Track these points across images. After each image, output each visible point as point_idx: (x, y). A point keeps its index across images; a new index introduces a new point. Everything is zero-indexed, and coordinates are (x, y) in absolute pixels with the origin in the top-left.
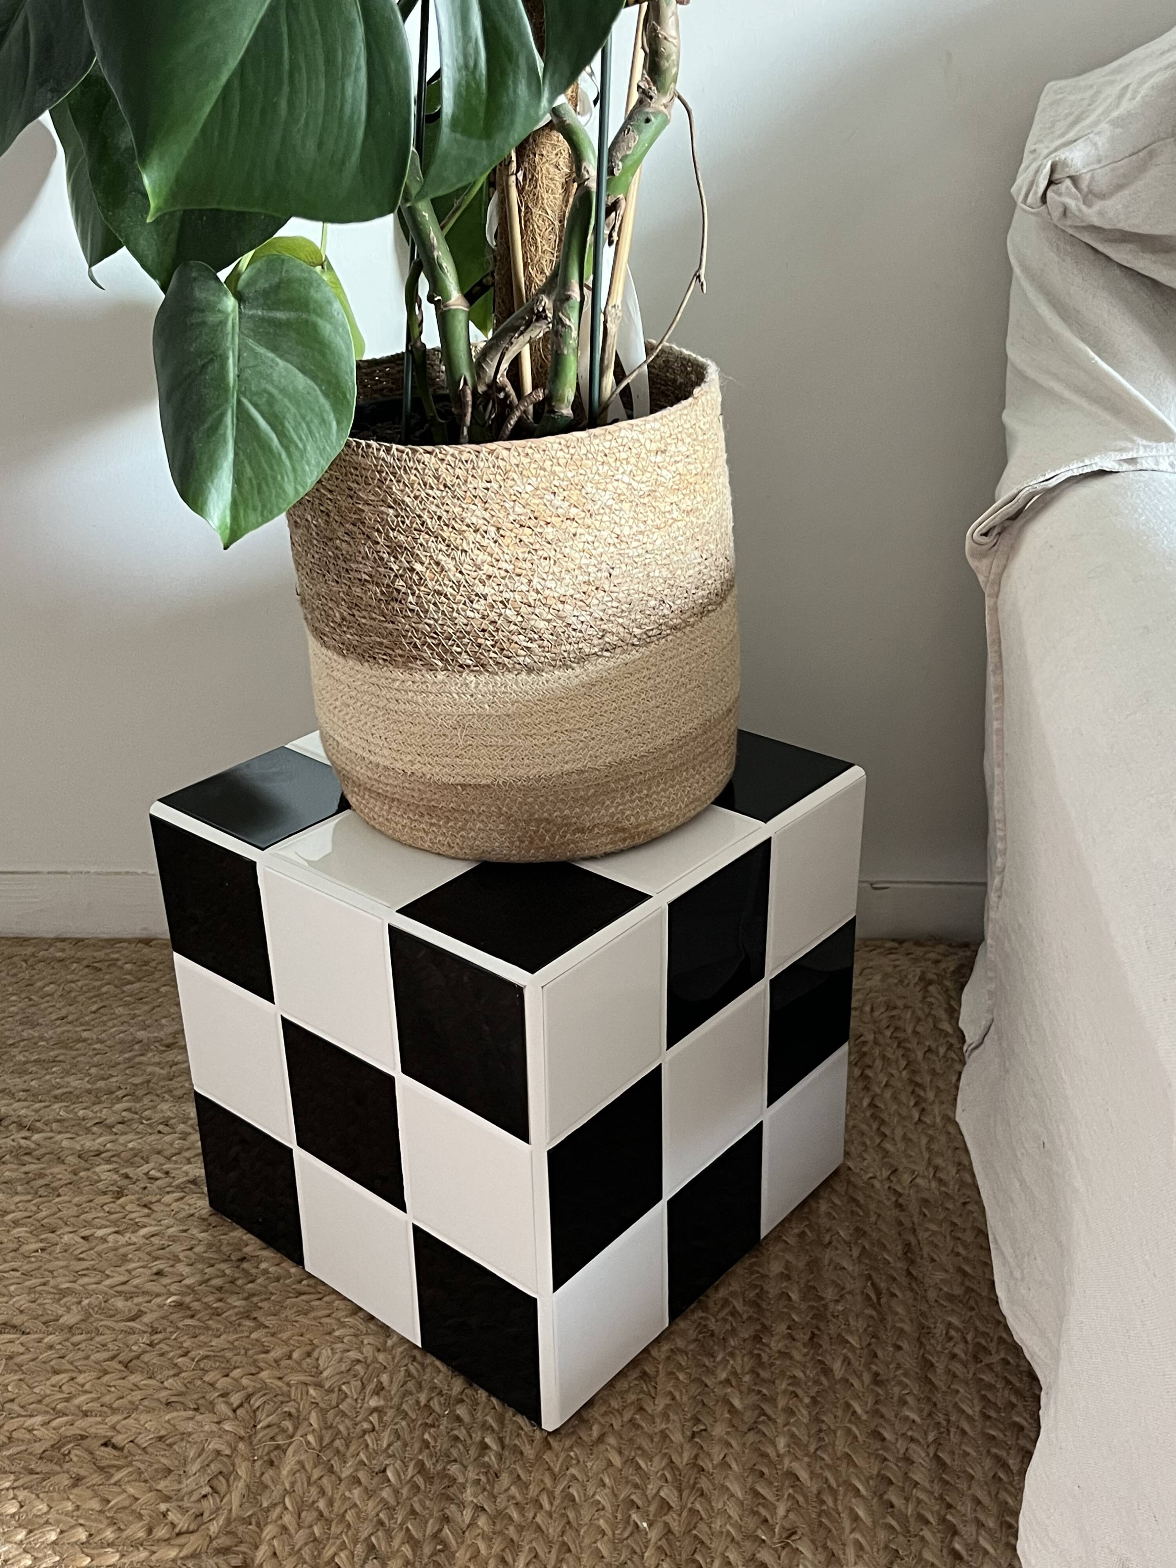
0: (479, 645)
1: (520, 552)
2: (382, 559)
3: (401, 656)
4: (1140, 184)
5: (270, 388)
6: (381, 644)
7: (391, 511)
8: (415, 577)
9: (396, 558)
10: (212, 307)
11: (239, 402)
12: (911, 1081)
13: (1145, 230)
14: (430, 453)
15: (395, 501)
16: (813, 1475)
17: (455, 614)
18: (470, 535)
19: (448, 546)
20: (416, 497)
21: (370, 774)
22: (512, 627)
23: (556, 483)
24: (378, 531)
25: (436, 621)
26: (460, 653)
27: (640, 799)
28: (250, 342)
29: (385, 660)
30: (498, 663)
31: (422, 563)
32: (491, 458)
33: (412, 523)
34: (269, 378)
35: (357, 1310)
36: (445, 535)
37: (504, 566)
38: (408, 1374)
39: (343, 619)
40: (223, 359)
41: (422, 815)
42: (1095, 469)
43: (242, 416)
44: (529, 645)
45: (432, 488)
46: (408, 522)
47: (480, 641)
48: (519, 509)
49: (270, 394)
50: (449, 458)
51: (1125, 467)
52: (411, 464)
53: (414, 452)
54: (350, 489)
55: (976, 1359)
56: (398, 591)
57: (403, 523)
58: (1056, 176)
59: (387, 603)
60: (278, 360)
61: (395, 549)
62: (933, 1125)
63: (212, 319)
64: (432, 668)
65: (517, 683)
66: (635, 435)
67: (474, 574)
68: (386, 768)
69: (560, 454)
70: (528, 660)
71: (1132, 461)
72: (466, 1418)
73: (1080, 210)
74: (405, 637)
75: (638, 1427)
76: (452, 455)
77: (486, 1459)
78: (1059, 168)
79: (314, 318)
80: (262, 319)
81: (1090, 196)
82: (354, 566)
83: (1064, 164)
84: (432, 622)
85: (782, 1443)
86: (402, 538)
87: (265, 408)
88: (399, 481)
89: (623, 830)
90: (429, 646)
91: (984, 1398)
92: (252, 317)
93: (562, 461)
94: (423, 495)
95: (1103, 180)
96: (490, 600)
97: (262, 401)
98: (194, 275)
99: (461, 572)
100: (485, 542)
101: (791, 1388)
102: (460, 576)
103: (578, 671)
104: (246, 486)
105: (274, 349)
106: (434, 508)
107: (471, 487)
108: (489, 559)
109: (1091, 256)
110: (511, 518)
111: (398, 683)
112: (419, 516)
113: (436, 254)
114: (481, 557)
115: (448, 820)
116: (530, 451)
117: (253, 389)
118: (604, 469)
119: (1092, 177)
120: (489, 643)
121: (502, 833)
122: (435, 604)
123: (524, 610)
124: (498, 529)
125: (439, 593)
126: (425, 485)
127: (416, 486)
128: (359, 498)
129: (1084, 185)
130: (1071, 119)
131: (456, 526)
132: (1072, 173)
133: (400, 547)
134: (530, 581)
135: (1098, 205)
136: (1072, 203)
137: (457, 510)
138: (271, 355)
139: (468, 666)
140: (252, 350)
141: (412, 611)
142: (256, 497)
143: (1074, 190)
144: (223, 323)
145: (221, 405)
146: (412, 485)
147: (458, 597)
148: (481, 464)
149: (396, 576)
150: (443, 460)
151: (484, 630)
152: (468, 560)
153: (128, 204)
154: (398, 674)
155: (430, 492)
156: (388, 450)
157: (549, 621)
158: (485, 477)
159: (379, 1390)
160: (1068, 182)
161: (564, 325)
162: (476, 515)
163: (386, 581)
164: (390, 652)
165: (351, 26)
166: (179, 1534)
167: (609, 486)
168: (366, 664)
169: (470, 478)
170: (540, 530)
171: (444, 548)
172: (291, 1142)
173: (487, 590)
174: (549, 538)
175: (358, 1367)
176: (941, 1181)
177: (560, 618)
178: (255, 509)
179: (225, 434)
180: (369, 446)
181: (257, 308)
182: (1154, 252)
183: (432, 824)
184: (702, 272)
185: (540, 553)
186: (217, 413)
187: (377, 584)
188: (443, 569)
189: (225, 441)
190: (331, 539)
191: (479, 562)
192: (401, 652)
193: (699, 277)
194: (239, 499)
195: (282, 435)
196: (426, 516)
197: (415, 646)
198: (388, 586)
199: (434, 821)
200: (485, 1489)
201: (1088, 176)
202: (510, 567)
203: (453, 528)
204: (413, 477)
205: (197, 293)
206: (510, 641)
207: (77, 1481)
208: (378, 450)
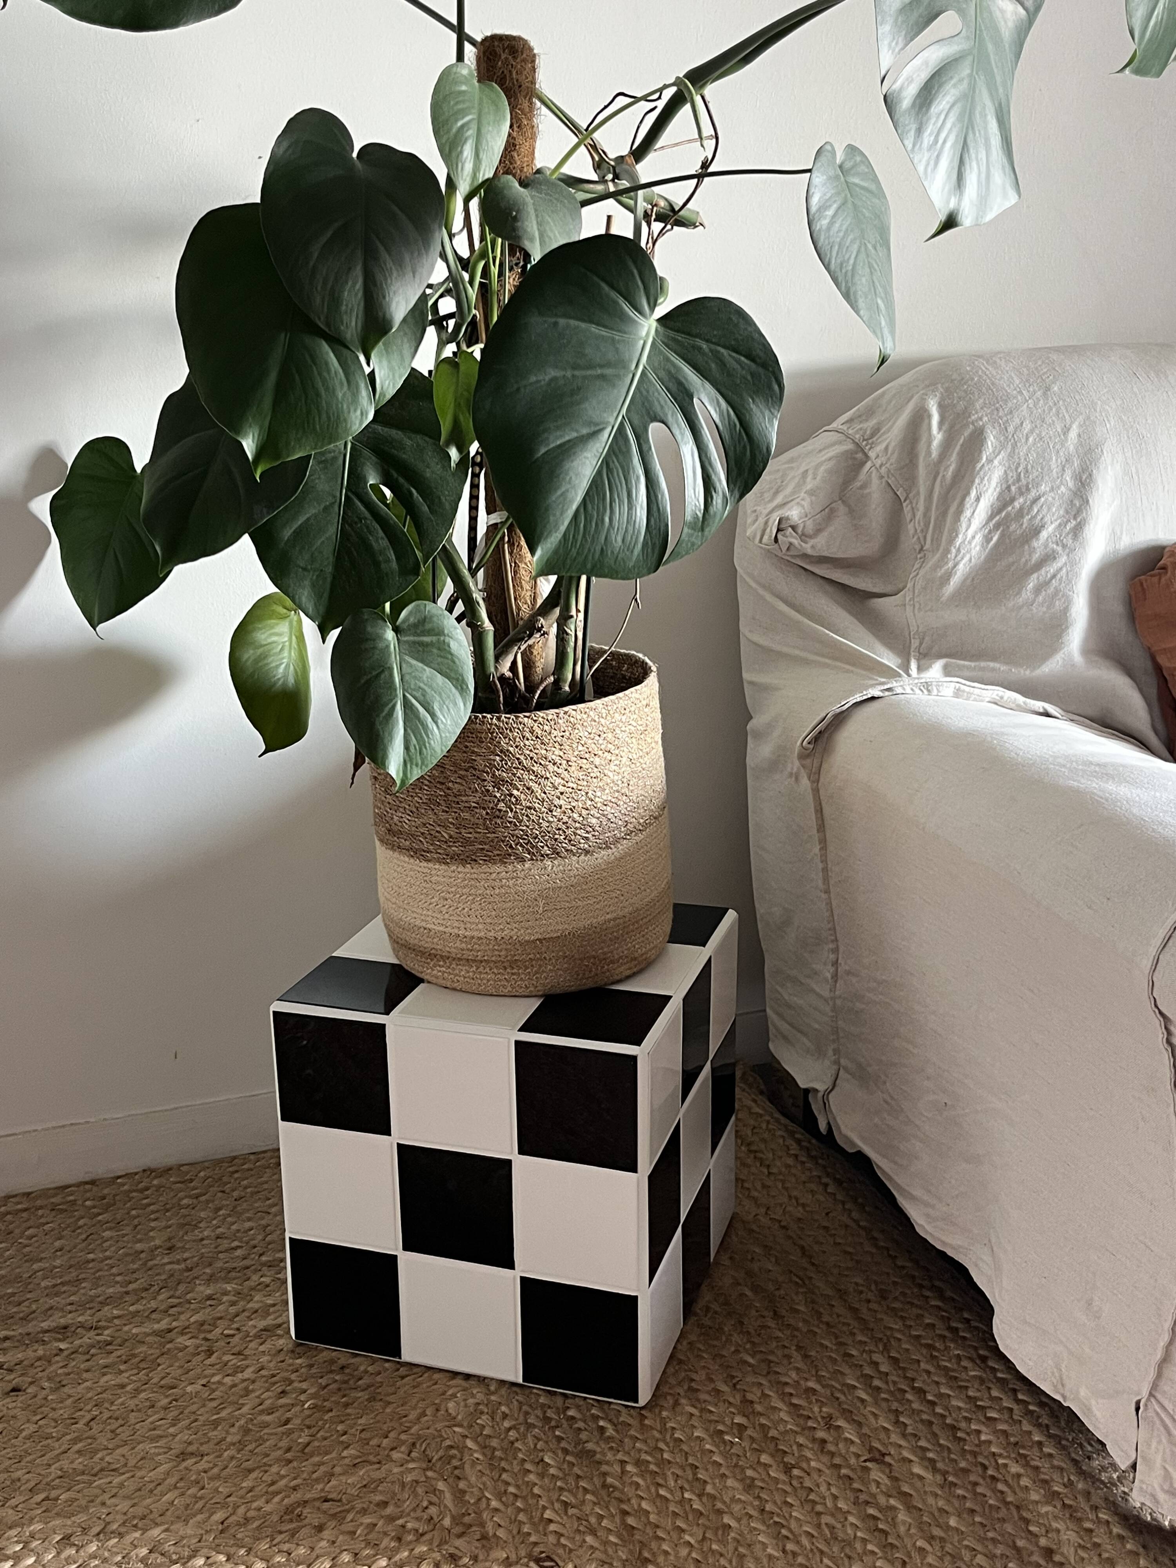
0: (556, 840)
1: (580, 774)
2: (488, 791)
3: (498, 855)
4: (831, 529)
5: (422, 685)
6: (483, 849)
7: (498, 758)
8: (513, 800)
9: (499, 789)
10: (380, 637)
11: (404, 696)
12: (750, 1151)
13: (840, 555)
14: (528, 717)
15: (501, 751)
16: (823, 1386)
17: (541, 821)
18: (551, 767)
19: (536, 776)
20: (517, 747)
21: (464, 945)
22: (577, 825)
23: (601, 729)
24: (487, 773)
25: (528, 827)
26: (543, 847)
27: (643, 936)
28: (407, 658)
29: (485, 860)
30: (567, 850)
31: (518, 790)
32: (566, 717)
33: (512, 764)
34: (419, 679)
35: (455, 1374)
36: (535, 769)
37: (570, 785)
38: (520, 1403)
39: (451, 837)
40: (391, 669)
41: (505, 968)
42: (870, 696)
43: (407, 704)
44: (587, 835)
45: (528, 739)
46: (509, 764)
47: (556, 836)
48: (580, 748)
49: (423, 689)
50: (540, 719)
51: (887, 693)
52: (515, 726)
53: (517, 717)
54: (466, 747)
55: (885, 1299)
56: (500, 811)
57: (506, 764)
58: (782, 526)
59: (491, 820)
60: (426, 668)
61: (498, 783)
62: (780, 1173)
63: (381, 645)
64: (523, 860)
65: (578, 863)
66: (637, 696)
67: (553, 793)
68: (480, 938)
69: (604, 711)
70: (586, 846)
71: (888, 690)
72: (578, 1416)
73: (801, 546)
74: (503, 841)
75: (697, 1390)
76: (543, 718)
77: (608, 1434)
78: (784, 522)
79: (447, 639)
80: (414, 643)
81: (804, 537)
82: (464, 799)
83: (788, 519)
84: (524, 828)
85: (794, 1375)
86: (505, 775)
87: (422, 698)
88: (505, 738)
89: (635, 959)
90: (521, 846)
91: (902, 1317)
92: (407, 642)
93: (604, 715)
94: (522, 744)
95: (810, 527)
96: (563, 808)
97: (418, 695)
98: (366, 617)
99: (545, 793)
100: (559, 771)
101: (780, 1344)
102: (543, 795)
103: (614, 850)
104: (412, 749)
105: (422, 661)
106: (528, 752)
107: (553, 736)
108: (562, 782)
109: (802, 571)
110: (576, 754)
111: (494, 875)
112: (518, 759)
113: (474, 596)
114: (558, 781)
115: (527, 968)
116: (588, 710)
117: (412, 687)
118: (624, 718)
119: (804, 526)
120: (562, 837)
121: (565, 970)
122: (527, 816)
123: (584, 812)
124: (568, 761)
125: (530, 808)
126: (524, 737)
127: (518, 739)
128: (473, 752)
129: (800, 531)
130: (773, 490)
131: (543, 763)
132: (792, 524)
133: (503, 781)
134: (587, 793)
135: (812, 542)
136: (796, 542)
137: (544, 752)
138: (420, 665)
139: (547, 855)
140: (408, 662)
141: (510, 822)
142: (418, 757)
143: (794, 534)
144: (388, 647)
145: (391, 700)
146: (515, 739)
147: (543, 809)
148: (560, 721)
149: (499, 801)
150: (535, 721)
151: (559, 829)
152: (549, 784)
153: (292, 575)
154: (497, 868)
155: (527, 743)
156: (499, 719)
157: (598, 818)
158: (562, 729)
159: (505, 1416)
160: (790, 529)
161: (567, 634)
162: (555, 754)
163: (491, 805)
164: (490, 854)
165: (638, 478)
166: (422, 1535)
167: (627, 729)
168: (468, 866)
169: (553, 731)
170: (592, 759)
171: (534, 778)
172: (397, 1249)
173: (562, 802)
174: (597, 764)
175: (481, 1407)
176: (803, 1205)
177: (604, 815)
178: (417, 765)
179: (397, 717)
180: (484, 717)
181: (409, 635)
182: (842, 568)
183: (513, 974)
184: (638, 596)
185: (592, 775)
186: (390, 705)
187: (484, 809)
188: (533, 792)
189: (398, 721)
190: (443, 784)
191: (556, 784)
192: (499, 852)
193: (636, 600)
194: (407, 759)
195: (433, 716)
196: (522, 758)
197: (511, 847)
198: (493, 808)
199: (515, 971)
200: (619, 1451)
201: (802, 525)
202: (575, 786)
203: (540, 764)
204: (516, 734)
205: (369, 629)
206: (575, 834)
207: (320, 1528)
208: (492, 719)
